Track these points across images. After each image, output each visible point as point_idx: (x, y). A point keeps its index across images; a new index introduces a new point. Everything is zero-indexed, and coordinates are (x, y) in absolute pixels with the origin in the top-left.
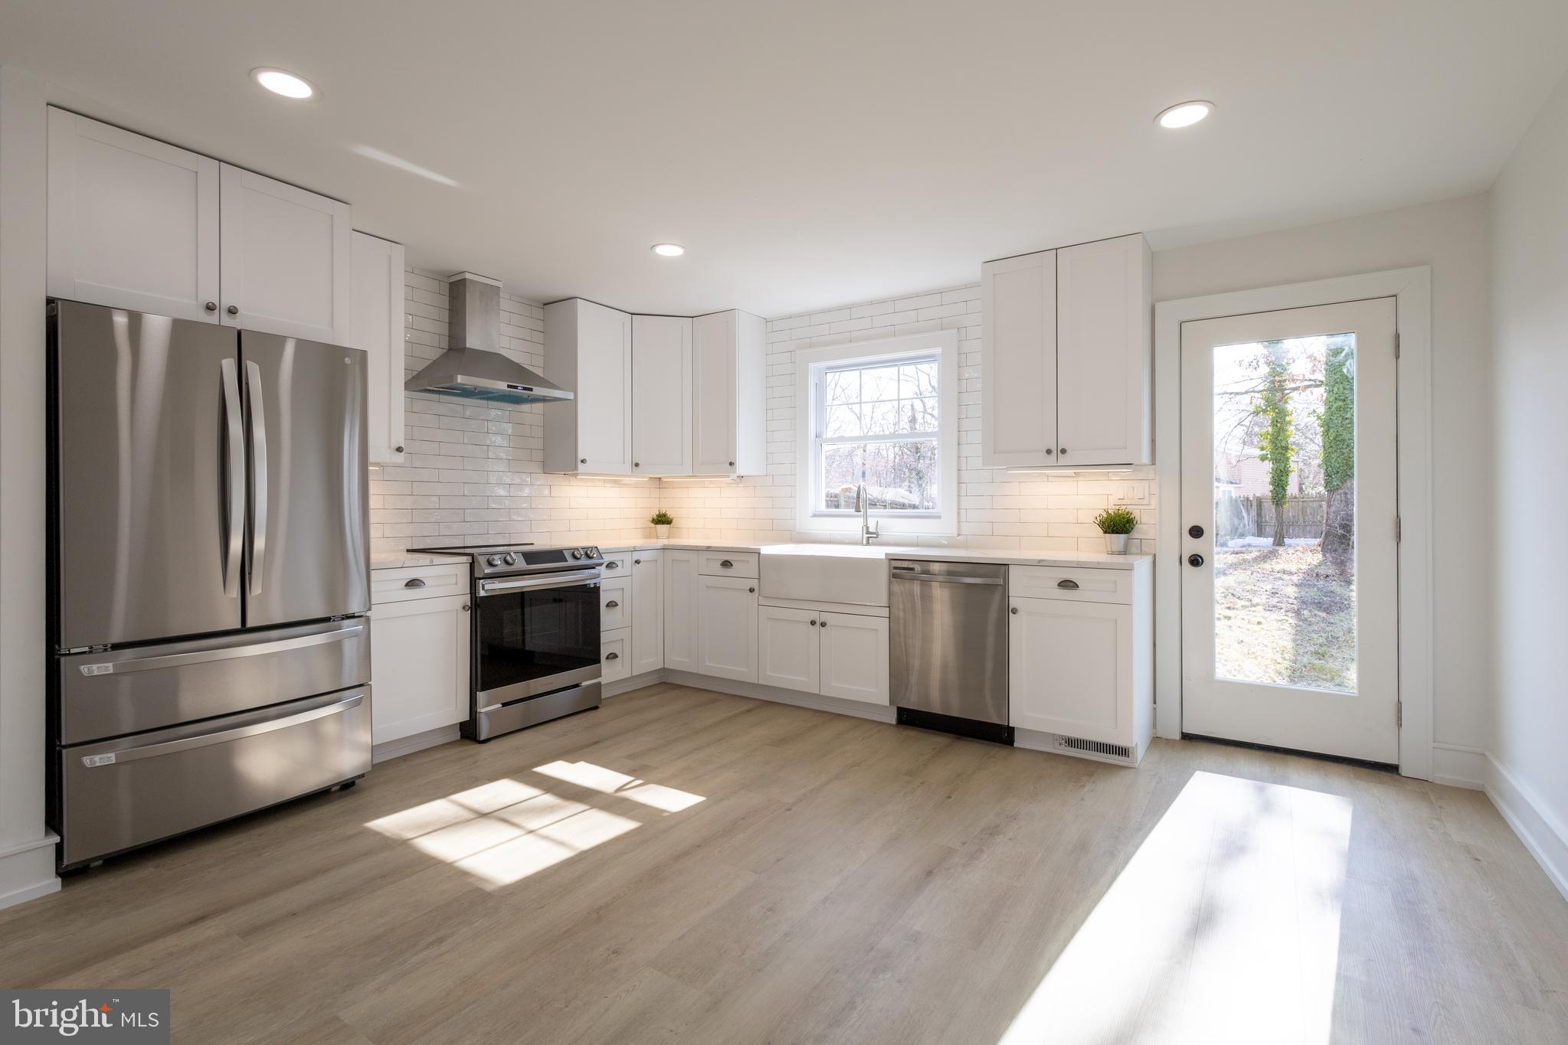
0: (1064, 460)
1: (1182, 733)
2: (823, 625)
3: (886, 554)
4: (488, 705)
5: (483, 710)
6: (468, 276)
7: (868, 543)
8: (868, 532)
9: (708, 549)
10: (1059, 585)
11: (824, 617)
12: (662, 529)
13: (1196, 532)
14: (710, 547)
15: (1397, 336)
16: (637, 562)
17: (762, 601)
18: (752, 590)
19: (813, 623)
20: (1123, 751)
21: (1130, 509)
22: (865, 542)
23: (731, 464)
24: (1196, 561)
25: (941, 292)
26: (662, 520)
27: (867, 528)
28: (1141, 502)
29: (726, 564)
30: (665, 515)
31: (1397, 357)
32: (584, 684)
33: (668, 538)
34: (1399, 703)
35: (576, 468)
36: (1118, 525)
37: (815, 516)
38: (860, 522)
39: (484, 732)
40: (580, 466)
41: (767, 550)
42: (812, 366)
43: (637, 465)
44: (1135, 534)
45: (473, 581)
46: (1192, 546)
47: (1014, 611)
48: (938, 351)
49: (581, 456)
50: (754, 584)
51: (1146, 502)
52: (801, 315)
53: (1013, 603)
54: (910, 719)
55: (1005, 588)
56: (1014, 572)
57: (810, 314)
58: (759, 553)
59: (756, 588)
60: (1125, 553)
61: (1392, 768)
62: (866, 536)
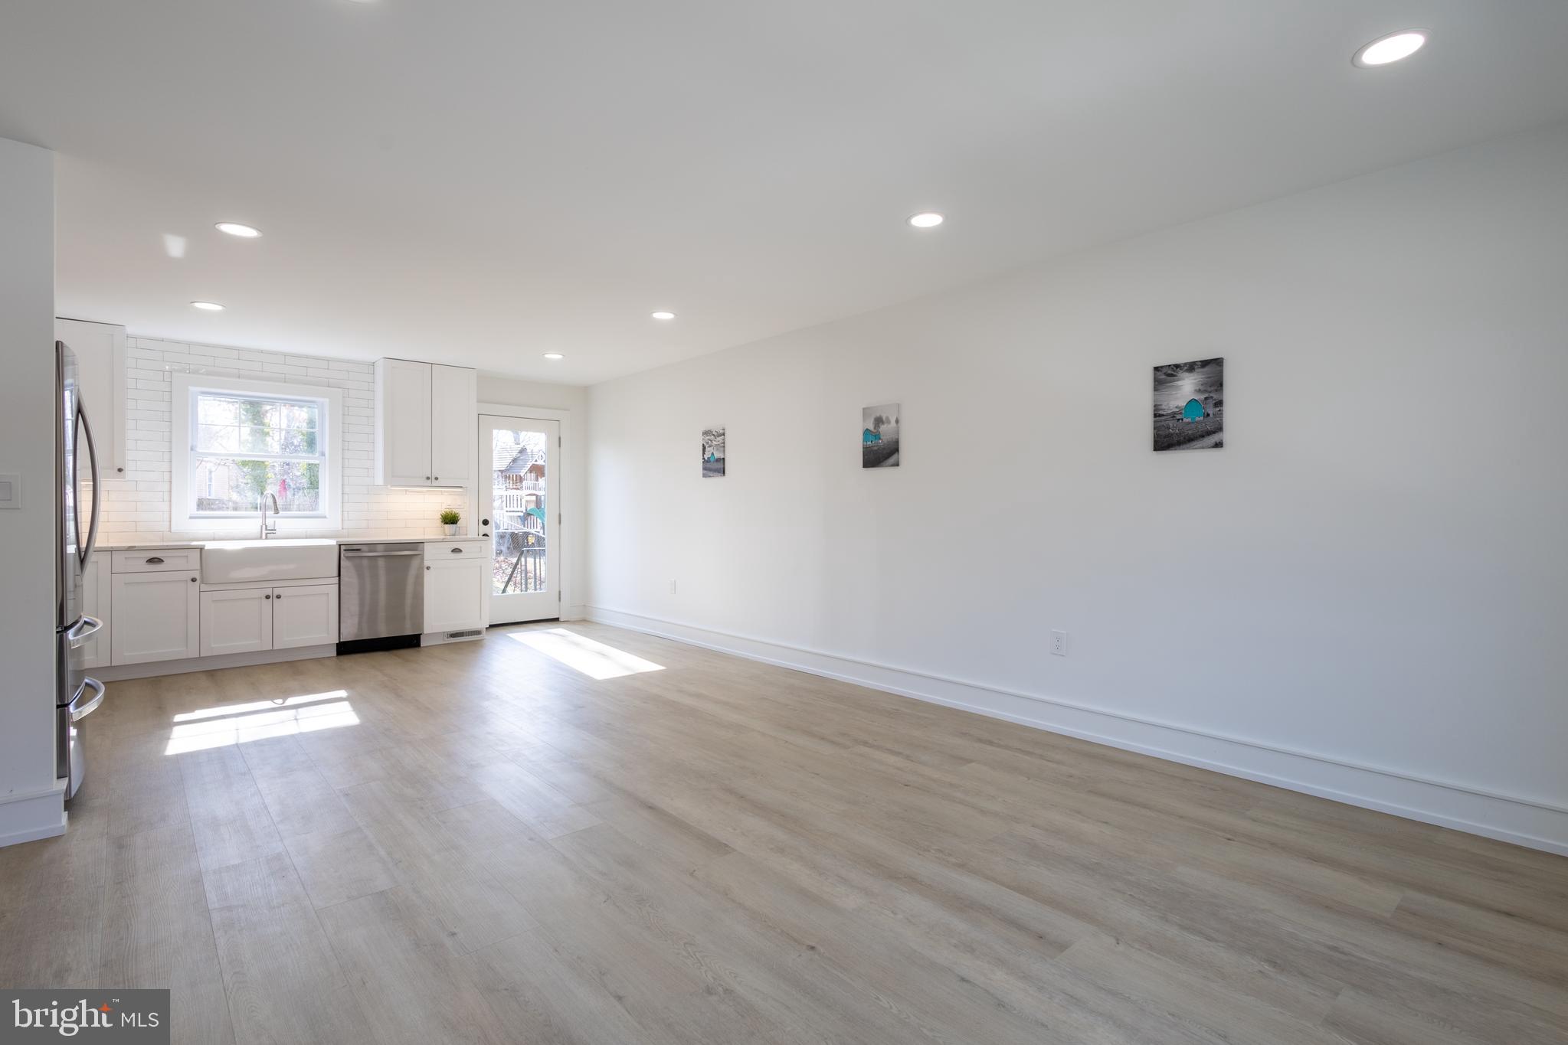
0: (435, 483)
2: (278, 597)
7: (266, 538)
8: (267, 529)
9: (131, 549)
10: (452, 551)
11: (277, 592)
13: (486, 522)
14: (135, 547)
15: (560, 438)
17: (204, 587)
18: (192, 580)
19: (268, 597)
21: (454, 511)
22: (264, 536)
23: (119, 470)
25: (328, 360)
27: (266, 526)
28: (460, 507)
29: (152, 561)
31: (560, 446)
34: (560, 592)
36: (450, 519)
37: (191, 518)
38: (259, 522)
41: (209, 545)
42: (188, 388)
44: (459, 524)
46: (484, 529)
47: (428, 568)
50: (197, 575)
51: (463, 506)
52: (175, 342)
53: (426, 563)
54: (345, 649)
55: (421, 556)
56: (427, 547)
57: (186, 343)
58: (198, 549)
59: (198, 577)
60: (454, 535)
61: (556, 620)
62: (264, 532)
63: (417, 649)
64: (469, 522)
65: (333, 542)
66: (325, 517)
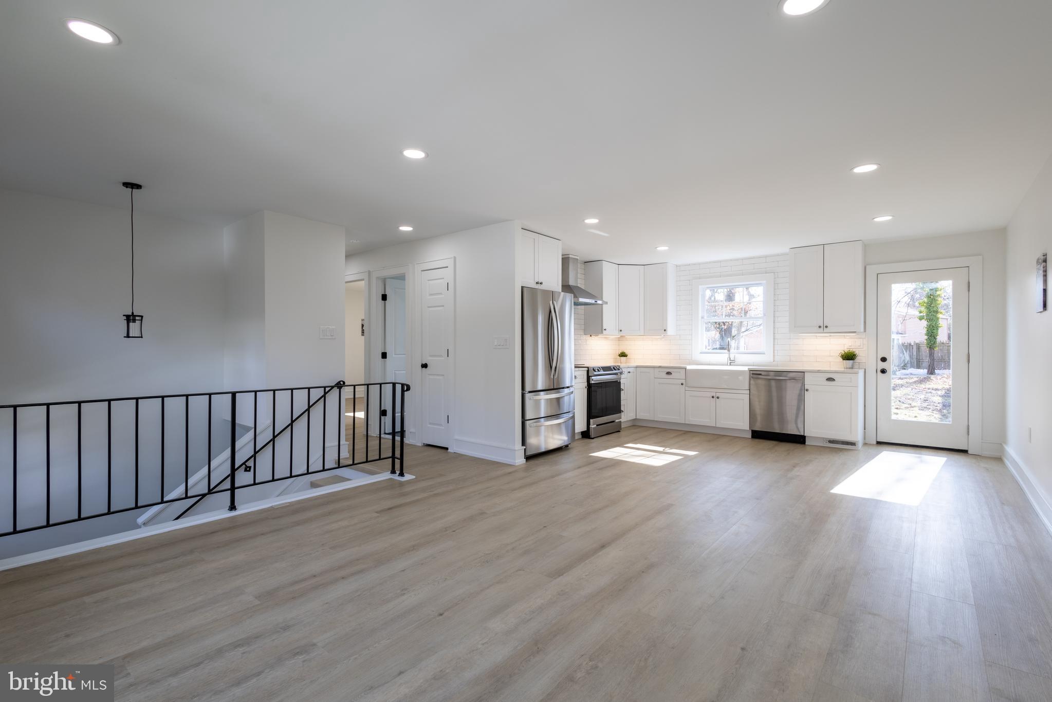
0: (826, 330)
1: (877, 441)
2: (718, 398)
3: (749, 368)
4: (593, 425)
5: (593, 427)
6: (570, 256)
7: (730, 365)
8: (730, 360)
9: (660, 367)
10: (827, 380)
11: (718, 395)
12: (623, 358)
13: (884, 360)
15: (969, 283)
16: (629, 372)
17: (687, 389)
18: (682, 384)
19: (713, 397)
20: (853, 444)
21: (854, 350)
22: (729, 364)
23: (665, 330)
24: (883, 371)
25: (766, 257)
26: (623, 355)
27: (730, 358)
28: (859, 347)
29: (669, 373)
30: (624, 353)
31: (969, 291)
32: (617, 421)
33: (626, 363)
34: (968, 427)
35: (602, 333)
36: (849, 357)
37: (701, 353)
38: (726, 356)
39: (592, 434)
40: (604, 331)
41: (689, 367)
42: (700, 287)
43: (621, 331)
44: (857, 360)
45: (588, 377)
46: (882, 365)
47: (807, 390)
48: (765, 282)
49: (604, 328)
50: (683, 381)
51: (861, 347)
52: (694, 264)
53: (806, 387)
54: (757, 435)
55: (803, 381)
56: (807, 375)
57: (700, 264)
58: (686, 369)
59: (684, 383)
60: (852, 368)
61: (965, 452)
62: (729, 362)
63: (802, 446)
64: (868, 357)
65: (746, 368)
66: (764, 354)
